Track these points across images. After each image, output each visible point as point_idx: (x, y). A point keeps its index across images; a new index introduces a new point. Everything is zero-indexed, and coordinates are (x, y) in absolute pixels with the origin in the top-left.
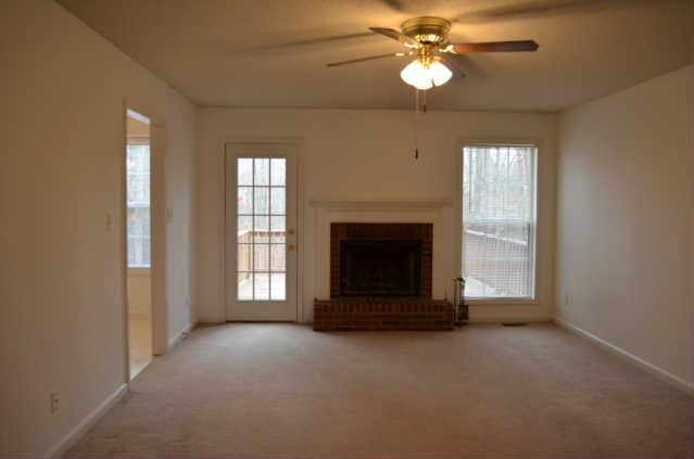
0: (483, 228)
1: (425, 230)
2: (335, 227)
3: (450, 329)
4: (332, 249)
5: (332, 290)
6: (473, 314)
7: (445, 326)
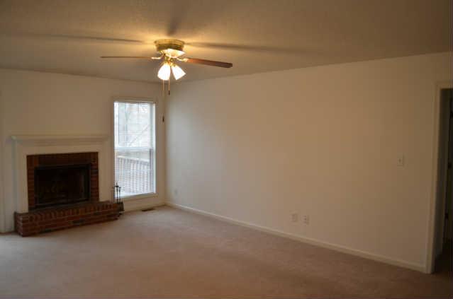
0: (128, 154)
1: (94, 156)
2: (30, 159)
3: (116, 219)
4: (29, 174)
5: (30, 204)
6: (126, 207)
7: (113, 218)
